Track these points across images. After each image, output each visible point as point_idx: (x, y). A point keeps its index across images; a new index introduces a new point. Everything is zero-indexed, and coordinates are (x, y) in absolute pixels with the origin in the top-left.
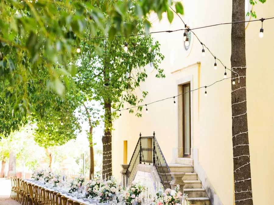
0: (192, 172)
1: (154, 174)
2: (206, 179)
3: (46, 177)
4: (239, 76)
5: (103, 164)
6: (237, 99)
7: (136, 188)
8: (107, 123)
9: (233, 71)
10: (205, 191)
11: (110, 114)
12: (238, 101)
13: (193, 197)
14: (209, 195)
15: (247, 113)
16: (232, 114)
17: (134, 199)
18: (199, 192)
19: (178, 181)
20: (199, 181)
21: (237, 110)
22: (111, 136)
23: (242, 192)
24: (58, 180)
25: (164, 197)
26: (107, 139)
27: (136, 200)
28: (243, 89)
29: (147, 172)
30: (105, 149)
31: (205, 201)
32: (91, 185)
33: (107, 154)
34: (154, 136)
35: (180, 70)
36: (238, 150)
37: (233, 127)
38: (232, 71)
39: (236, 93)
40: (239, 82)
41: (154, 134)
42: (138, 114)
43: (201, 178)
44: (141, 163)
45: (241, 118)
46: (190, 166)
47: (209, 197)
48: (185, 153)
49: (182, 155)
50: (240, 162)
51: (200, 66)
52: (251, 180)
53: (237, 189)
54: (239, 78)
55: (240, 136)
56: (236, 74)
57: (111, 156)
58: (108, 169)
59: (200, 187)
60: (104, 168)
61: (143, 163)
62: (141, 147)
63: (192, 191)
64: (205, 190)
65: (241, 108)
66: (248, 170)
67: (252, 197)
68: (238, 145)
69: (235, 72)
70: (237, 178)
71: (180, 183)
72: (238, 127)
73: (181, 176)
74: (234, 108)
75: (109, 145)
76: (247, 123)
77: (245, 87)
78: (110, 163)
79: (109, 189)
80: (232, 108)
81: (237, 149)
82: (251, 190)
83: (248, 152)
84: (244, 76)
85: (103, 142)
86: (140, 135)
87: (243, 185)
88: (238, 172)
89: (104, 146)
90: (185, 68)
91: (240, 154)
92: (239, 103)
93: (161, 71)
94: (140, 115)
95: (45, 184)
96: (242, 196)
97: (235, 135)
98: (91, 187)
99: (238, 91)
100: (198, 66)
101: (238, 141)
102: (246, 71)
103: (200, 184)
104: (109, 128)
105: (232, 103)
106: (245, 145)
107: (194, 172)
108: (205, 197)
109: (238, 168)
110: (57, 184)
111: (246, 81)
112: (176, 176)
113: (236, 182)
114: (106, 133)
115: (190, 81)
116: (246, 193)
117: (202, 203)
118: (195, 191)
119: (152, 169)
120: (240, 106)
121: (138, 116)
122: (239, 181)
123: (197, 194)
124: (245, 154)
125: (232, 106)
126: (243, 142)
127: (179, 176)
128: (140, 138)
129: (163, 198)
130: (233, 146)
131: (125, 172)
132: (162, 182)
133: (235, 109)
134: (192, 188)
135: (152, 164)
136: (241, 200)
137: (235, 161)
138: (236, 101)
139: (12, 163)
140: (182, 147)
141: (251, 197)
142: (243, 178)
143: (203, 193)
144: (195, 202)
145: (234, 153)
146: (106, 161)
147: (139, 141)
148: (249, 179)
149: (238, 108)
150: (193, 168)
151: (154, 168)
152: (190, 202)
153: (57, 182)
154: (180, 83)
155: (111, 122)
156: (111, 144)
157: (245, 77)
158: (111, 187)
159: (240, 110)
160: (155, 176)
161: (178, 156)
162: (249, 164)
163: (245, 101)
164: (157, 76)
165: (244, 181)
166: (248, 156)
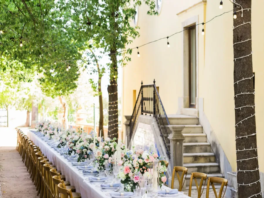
0: (197, 124)
1: (154, 126)
2: (211, 132)
3: (45, 129)
4: (242, 8)
5: (109, 115)
6: (239, 37)
7: (110, 146)
8: (113, 71)
9: (235, 3)
10: (210, 146)
11: (115, 61)
12: (241, 40)
13: (197, 153)
14: (214, 150)
15: (251, 55)
16: (234, 56)
17: (107, 159)
18: (204, 147)
19: (177, 134)
20: (204, 134)
21: (240, 51)
22: (117, 85)
23: (245, 150)
24: (53, 132)
25: (133, 161)
26: (113, 88)
27: (110, 161)
28: (247, 25)
29: (147, 124)
30: (111, 99)
31: (209, 156)
32: (74, 139)
33: (113, 104)
34: (154, 84)
35: (185, 11)
36: (240, 100)
37: (235, 72)
38: (233, 3)
39: (238, 30)
40: (242, 16)
41: (154, 82)
42: (128, 58)
43: (207, 131)
44: (142, 114)
45: (245, 60)
46: (195, 117)
47: (215, 152)
48: (192, 103)
49: (188, 105)
50: (243, 114)
51: (206, 4)
52: (255, 135)
53: (239, 146)
54: (242, 11)
55: (243, 82)
56: (239, 6)
57: (117, 106)
58: (114, 120)
59: (205, 141)
60: (109, 119)
61: (144, 114)
62: (142, 96)
63: (196, 146)
64: (210, 144)
65: (244, 48)
66: (252, 124)
67: (257, 156)
68: (240, 93)
69: (237, 4)
70: (239, 133)
71: (179, 137)
72: (241, 72)
73: (180, 129)
74: (236, 48)
75: (115, 95)
76: (252, 67)
77: (250, 22)
78: (116, 114)
79: (88, 145)
80: (234, 49)
81: (239, 98)
82: (256, 147)
83: (253, 103)
84: (248, 9)
85: (108, 91)
86: (142, 83)
87: (246, 142)
88: (240, 126)
89: (110, 96)
90: (190, 8)
91: (242, 105)
92: (242, 42)
93: (153, 6)
94: (130, 59)
95: (44, 136)
96: (244, 155)
97: (237, 81)
98: (73, 143)
99: (241, 27)
100: (204, 4)
101: (240, 89)
102: (251, 3)
103: (205, 138)
104: (115, 77)
105: (234, 42)
106: (249, 93)
107: (199, 124)
108: (210, 152)
109: (241, 122)
110: (52, 136)
111: (250, 15)
112: (175, 130)
113: (237, 138)
114: (111, 81)
115: (195, 23)
116: (249, 151)
117: (206, 159)
118: (199, 146)
119: (152, 120)
120: (244, 46)
121: (127, 60)
122: (241, 137)
123: (201, 149)
124: (248, 104)
125: (234, 46)
126: (246, 90)
127: (178, 130)
128: (142, 87)
129: (131, 162)
130: (235, 94)
131: (128, 123)
132: (162, 136)
133: (237, 50)
134: (196, 142)
135: (152, 115)
136: (243, 160)
137: (237, 112)
138: (238, 40)
139: (35, 113)
140: (188, 97)
141: (255, 156)
142: (246, 133)
143: (208, 148)
144: (198, 158)
145: (235, 104)
146: (111, 111)
147: (140, 90)
148: (254, 134)
149: (241, 48)
150: (199, 120)
151: (154, 120)
152: (193, 157)
153: (52, 135)
154: (186, 26)
155: (116, 70)
156: (117, 94)
157: (250, 10)
158: (90, 144)
159: (243, 50)
160: (155, 129)
161: (184, 107)
162: (254, 117)
163: (249, 39)
164: (148, 12)
165: (247, 136)
166: (253, 106)
